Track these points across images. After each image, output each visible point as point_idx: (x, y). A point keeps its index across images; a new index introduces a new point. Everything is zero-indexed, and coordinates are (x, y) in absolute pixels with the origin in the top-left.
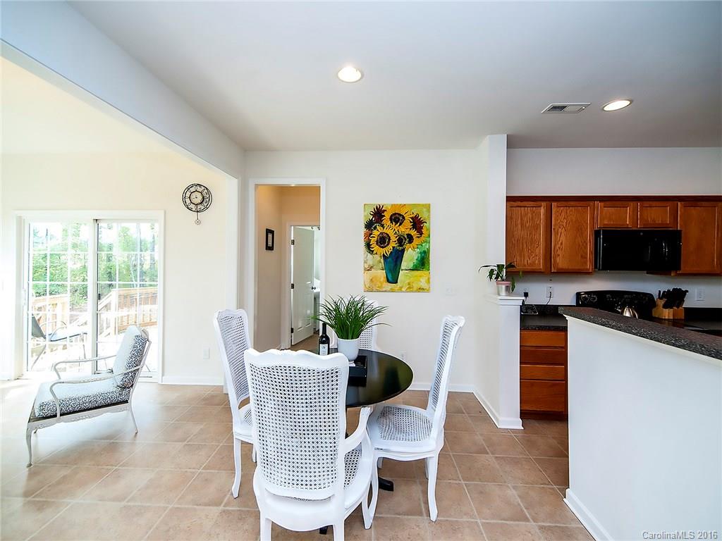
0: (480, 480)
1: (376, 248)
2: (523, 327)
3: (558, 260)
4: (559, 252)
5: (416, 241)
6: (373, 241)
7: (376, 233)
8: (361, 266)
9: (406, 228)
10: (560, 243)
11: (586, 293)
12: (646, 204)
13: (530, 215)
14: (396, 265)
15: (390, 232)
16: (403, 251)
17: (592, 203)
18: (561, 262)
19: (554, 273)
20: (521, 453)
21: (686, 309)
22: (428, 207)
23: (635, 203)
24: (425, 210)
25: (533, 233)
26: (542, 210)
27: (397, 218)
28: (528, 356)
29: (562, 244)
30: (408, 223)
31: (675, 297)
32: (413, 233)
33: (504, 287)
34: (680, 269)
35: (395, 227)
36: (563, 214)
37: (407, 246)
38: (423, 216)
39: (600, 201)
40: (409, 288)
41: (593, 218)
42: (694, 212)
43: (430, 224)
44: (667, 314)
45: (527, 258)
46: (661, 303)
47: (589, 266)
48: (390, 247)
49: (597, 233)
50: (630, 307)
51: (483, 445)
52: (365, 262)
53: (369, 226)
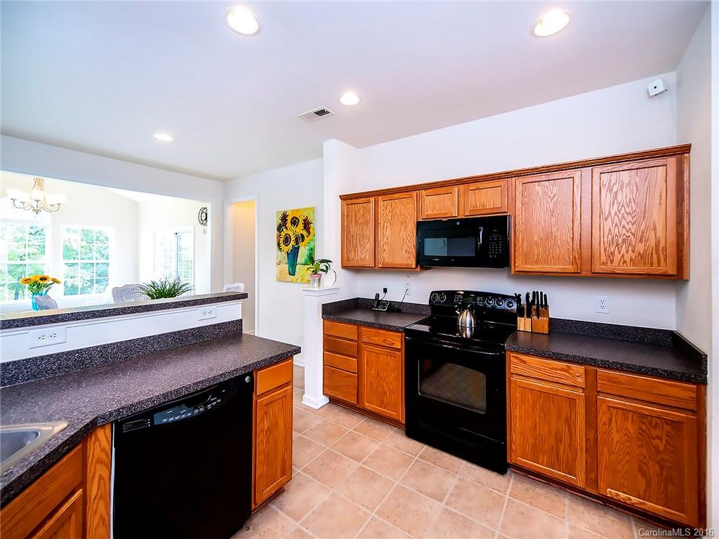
1: (283, 246)
3: (384, 254)
4: (385, 247)
5: (306, 240)
6: (281, 242)
7: (283, 234)
8: (275, 261)
9: (300, 229)
10: (386, 237)
12: (473, 186)
13: (362, 211)
14: (294, 260)
15: (290, 233)
16: (298, 248)
22: (314, 210)
24: (311, 212)
26: (372, 206)
27: (295, 222)
30: (301, 225)
32: (305, 233)
33: (317, 279)
35: (293, 228)
36: (388, 208)
37: (301, 244)
38: (310, 219)
39: (423, 190)
40: (302, 280)
43: (314, 224)
45: (360, 253)
47: (413, 261)
48: (291, 245)
49: (419, 225)
52: (277, 258)
53: (279, 229)
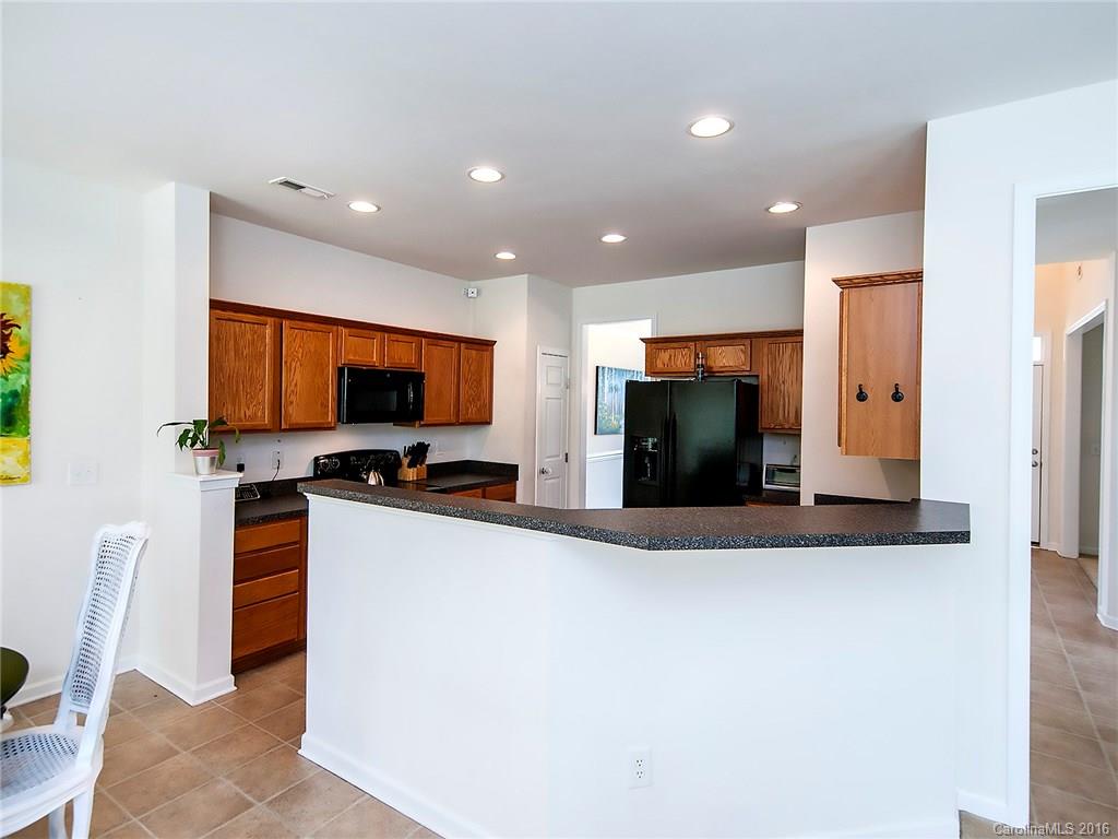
0: (168, 798)
2: (240, 523)
3: (290, 409)
4: (293, 398)
10: (293, 384)
11: (327, 457)
12: (394, 337)
13: (249, 336)
17: (335, 328)
18: (295, 413)
19: (285, 430)
20: (235, 725)
21: (428, 465)
22: (26, 294)
23: (382, 334)
24: (14, 298)
25: (255, 365)
26: (268, 331)
28: (246, 567)
29: (296, 385)
31: (418, 452)
33: (207, 459)
34: (423, 419)
36: (298, 340)
39: (345, 327)
41: (337, 350)
42: (437, 351)
43: (29, 330)
44: (410, 474)
45: (244, 408)
46: (406, 461)
47: (331, 418)
49: (340, 371)
50: (376, 470)
51: (167, 745)
